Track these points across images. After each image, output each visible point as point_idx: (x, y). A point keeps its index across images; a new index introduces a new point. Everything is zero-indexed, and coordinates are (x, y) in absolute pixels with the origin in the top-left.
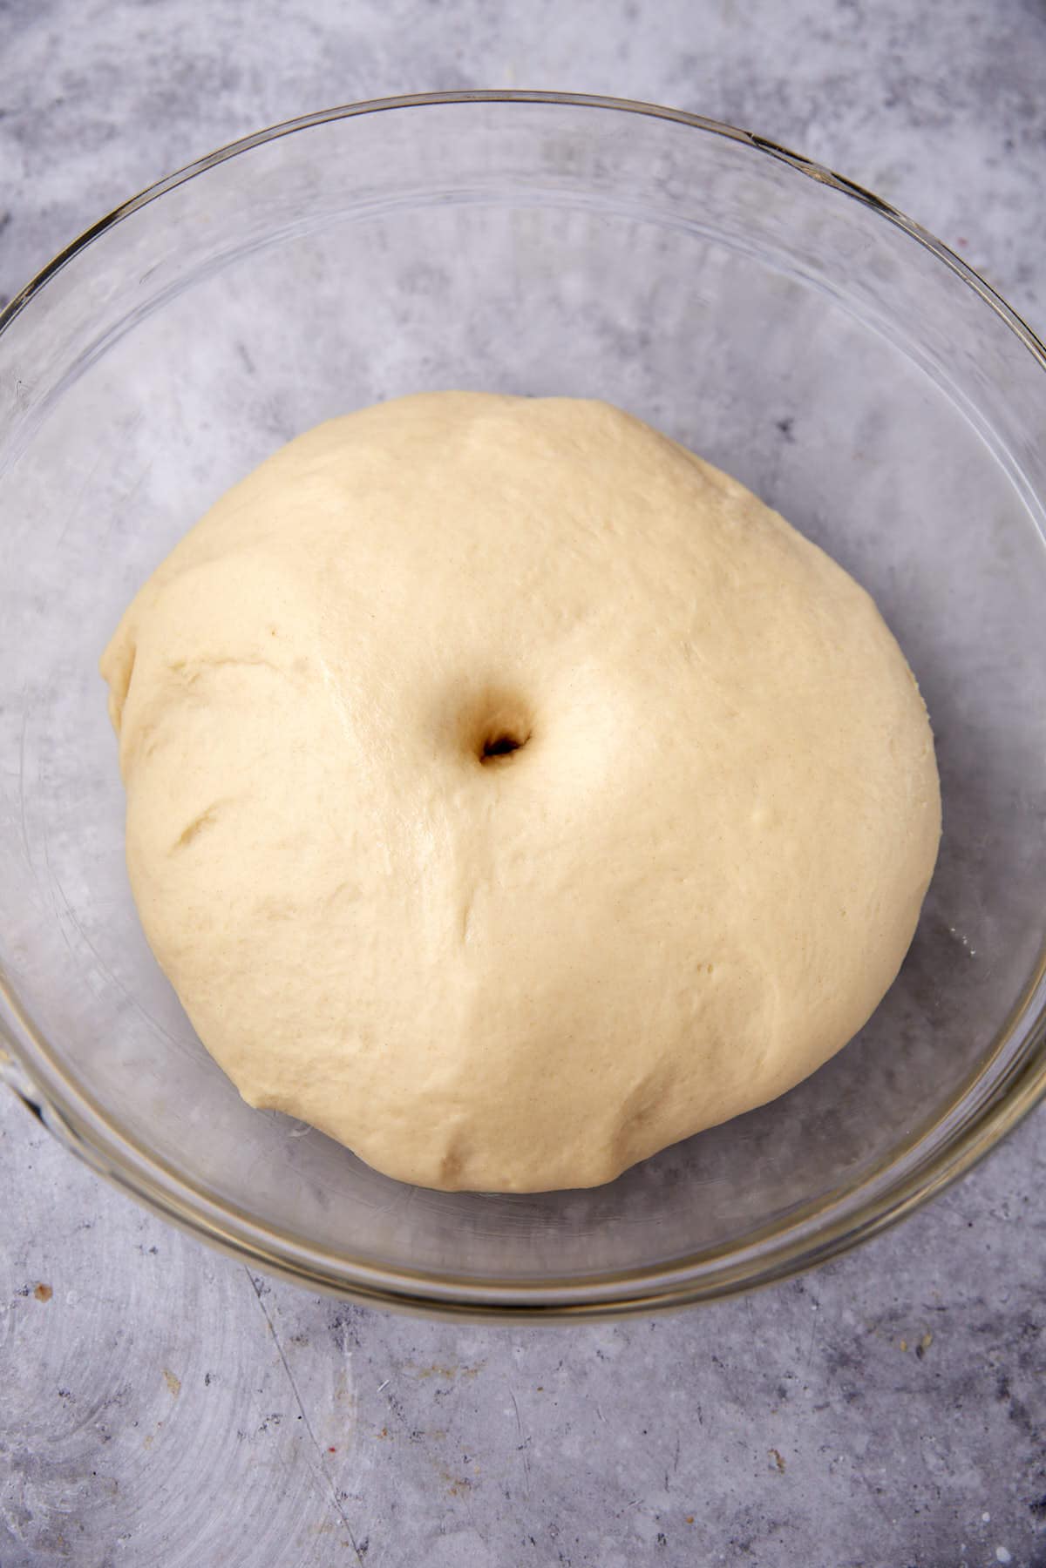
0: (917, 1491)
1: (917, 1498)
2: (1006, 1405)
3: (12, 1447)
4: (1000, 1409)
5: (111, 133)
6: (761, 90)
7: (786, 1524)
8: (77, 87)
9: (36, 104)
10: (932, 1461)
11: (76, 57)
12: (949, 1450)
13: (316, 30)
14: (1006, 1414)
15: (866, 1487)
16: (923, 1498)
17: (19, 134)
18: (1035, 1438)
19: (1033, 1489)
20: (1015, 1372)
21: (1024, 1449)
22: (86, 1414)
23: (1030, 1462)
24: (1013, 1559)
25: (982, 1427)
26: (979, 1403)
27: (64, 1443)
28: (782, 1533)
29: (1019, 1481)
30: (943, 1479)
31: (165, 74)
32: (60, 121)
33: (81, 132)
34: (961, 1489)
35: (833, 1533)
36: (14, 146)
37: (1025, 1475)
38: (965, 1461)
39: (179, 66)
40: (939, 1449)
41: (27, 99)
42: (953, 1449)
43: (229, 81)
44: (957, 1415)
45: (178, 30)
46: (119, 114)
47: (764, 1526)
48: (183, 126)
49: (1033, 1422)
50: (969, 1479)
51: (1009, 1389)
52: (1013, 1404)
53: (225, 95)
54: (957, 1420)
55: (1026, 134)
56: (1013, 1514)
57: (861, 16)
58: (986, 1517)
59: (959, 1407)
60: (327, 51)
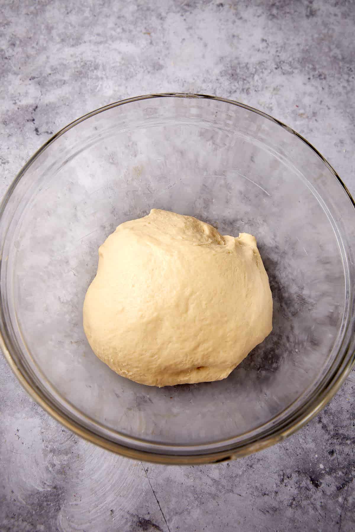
0: (297, 449)
1: (297, 451)
2: (321, 425)
3: (49, 446)
4: (319, 426)
5: (64, 83)
6: (241, 66)
7: (262, 459)
8: (55, 70)
9: (43, 75)
10: (301, 440)
11: (54, 62)
12: (306, 438)
13: (120, 53)
14: (321, 427)
15: (283, 448)
16: (299, 451)
17: (39, 83)
18: (329, 434)
19: (329, 448)
20: (323, 415)
21: (326, 437)
22: (69, 437)
23: (328, 440)
24: (325, 468)
25: (314, 431)
26: (313, 424)
27: (64, 444)
28: (261, 462)
29: (325, 446)
30: (304, 446)
31: (79, 66)
32: (50, 79)
33: (56, 82)
34: (309, 448)
35: (275, 462)
36: (38, 87)
37: (327, 444)
38: (310, 440)
39: (82, 64)
40: (303, 437)
41: (41, 74)
42: (307, 437)
43: (96, 68)
44: (307, 428)
45: (81, 54)
46: (66, 78)
47: (256, 460)
48: (84, 80)
49: (328, 429)
50: (311, 445)
51: (322, 420)
52: (322, 424)
53: (95, 71)
54: (308, 429)
55: (313, 76)
56: (324, 455)
57: (268, 44)
58: (316, 456)
59: (308, 425)
60: (123, 59)
